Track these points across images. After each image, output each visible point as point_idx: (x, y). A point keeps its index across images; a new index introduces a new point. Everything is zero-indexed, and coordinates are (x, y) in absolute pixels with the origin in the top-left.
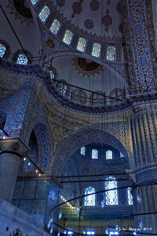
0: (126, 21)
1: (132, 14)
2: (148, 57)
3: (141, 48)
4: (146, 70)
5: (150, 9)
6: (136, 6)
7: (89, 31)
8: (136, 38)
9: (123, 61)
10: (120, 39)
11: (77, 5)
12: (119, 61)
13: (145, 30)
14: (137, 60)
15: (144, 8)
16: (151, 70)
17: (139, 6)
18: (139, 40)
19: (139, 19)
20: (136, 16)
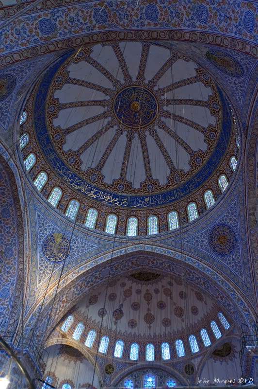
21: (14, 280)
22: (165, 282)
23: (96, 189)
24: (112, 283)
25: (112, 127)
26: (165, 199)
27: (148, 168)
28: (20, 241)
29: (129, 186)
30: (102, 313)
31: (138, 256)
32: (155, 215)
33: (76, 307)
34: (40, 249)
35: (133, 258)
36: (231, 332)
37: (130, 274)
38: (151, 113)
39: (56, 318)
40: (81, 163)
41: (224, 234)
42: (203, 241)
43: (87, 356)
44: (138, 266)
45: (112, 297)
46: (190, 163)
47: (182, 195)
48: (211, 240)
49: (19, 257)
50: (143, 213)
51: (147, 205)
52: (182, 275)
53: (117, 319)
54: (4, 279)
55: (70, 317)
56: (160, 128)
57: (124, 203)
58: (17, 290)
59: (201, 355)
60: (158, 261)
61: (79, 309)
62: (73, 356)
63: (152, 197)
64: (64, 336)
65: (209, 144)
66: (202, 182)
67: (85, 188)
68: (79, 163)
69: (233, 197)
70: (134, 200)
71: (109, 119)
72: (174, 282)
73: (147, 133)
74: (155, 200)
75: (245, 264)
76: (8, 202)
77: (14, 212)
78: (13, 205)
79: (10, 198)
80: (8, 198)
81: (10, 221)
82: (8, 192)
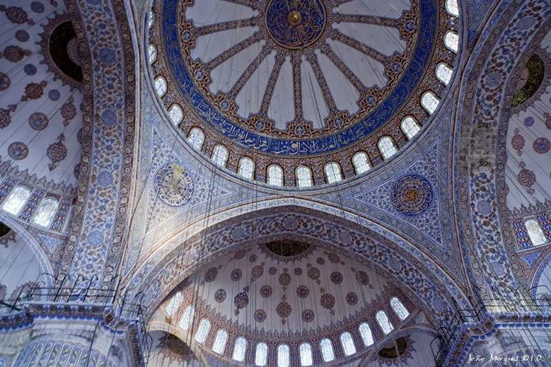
0: (87, 161)
1: (98, 152)
2: (108, 234)
3: (101, 214)
4: (96, 257)
5: (130, 151)
6: (108, 141)
7: (15, 163)
8: (97, 194)
9: (63, 230)
10: (73, 189)
11: (1, 112)
12: (56, 229)
13: (116, 183)
14: (87, 235)
15: (121, 147)
16: (103, 259)
17: (113, 141)
18: (101, 198)
19: (110, 163)
20: (105, 156)
21: (111, 220)
22: (313, 258)
23: (227, 122)
24: (239, 254)
25: (258, 40)
26: (321, 147)
27: (298, 105)
28: (127, 162)
29: (270, 125)
30: (220, 297)
31: (286, 214)
32: (306, 165)
33: (189, 280)
34: (151, 181)
35: (278, 216)
36: (411, 321)
37: (269, 241)
38: (314, 30)
39: (166, 288)
40: (211, 82)
41: (415, 187)
42: (381, 197)
43: (197, 355)
44: (283, 230)
45: (236, 275)
46: (358, 103)
47: (345, 143)
48: (395, 195)
49: (122, 187)
50: (289, 162)
51: (296, 151)
52: (345, 244)
53: (239, 307)
54: (95, 217)
55: (179, 294)
56: (322, 52)
57: (262, 145)
58: (116, 234)
59: (359, 357)
60: (314, 223)
61: (192, 285)
62: (177, 352)
63: (301, 143)
64: (169, 321)
65: (390, 79)
66: (376, 127)
67: (212, 116)
68: (207, 80)
69: (432, 138)
70: (276, 143)
71: (257, 29)
72: (326, 258)
73: (303, 58)
74: (306, 147)
75: (444, 225)
76: (115, 101)
77: (123, 117)
78: (123, 107)
79: (120, 95)
80: (117, 94)
81: (114, 131)
82: (119, 85)
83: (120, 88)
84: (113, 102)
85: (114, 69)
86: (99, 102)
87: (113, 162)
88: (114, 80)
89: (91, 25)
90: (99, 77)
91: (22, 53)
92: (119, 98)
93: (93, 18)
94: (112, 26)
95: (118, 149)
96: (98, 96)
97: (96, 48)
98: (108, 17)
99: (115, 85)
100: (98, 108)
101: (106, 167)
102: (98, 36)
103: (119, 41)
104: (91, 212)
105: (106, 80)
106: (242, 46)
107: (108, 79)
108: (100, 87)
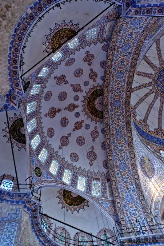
0: (111, 158)
1: (116, 153)
2: (136, 195)
3: (127, 185)
4: (135, 209)
5: (132, 150)
6: (120, 146)
7: (74, 164)
8: (121, 175)
9: (109, 197)
10: (105, 174)
11: (65, 138)
12: (104, 197)
13: (129, 168)
14: (124, 197)
15: (127, 149)
16: (140, 209)
17: (122, 146)
18: (124, 177)
19: (123, 158)
20: (120, 155)
21: (134, 188)
25: (152, 93)
40: (136, 115)
49: (133, 169)
54: (124, 187)
58: (139, 194)
76: (121, 126)
77: (126, 133)
78: (125, 128)
79: (123, 122)
80: (122, 122)
81: (122, 141)
82: (122, 118)
83: (123, 119)
84: (120, 127)
85: (120, 110)
86: (113, 127)
87: (125, 157)
88: (120, 115)
89: (113, 89)
90: (112, 115)
91: (75, 107)
92: (122, 124)
93: (115, 85)
94: (123, 88)
95: (126, 150)
96: (112, 124)
97: (112, 101)
98: (123, 84)
99: (120, 118)
100: (113, 131)
101: (121, 160)
102: (114, 94)
103: (124, 96)
104: (121, 185)
105: (116, 116)
106: (146, 96)
107: (117, 115)
108: (113, 120)
